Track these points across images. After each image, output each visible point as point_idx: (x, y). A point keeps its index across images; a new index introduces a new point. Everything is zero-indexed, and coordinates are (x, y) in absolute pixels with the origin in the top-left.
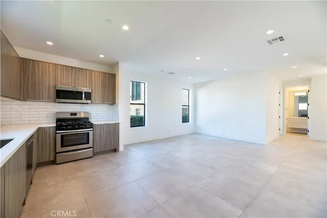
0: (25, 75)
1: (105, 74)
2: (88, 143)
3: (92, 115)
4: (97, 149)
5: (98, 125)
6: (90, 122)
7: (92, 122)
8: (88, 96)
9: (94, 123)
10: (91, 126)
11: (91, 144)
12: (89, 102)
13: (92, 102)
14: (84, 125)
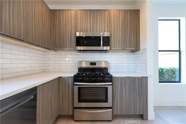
0: (54, 25)
1: (126, 11)
2: (106, 101)
3: (111, 65)
4: (118, 112)
5: (118, 78)
6: (108, 74)
7: (111, 73)
8: (107, 41)
9: (113, 76)
10: (110, 79)
11: (109, 104)
12: (108, 48)
13: (110, 49)
14: (102, 77)
